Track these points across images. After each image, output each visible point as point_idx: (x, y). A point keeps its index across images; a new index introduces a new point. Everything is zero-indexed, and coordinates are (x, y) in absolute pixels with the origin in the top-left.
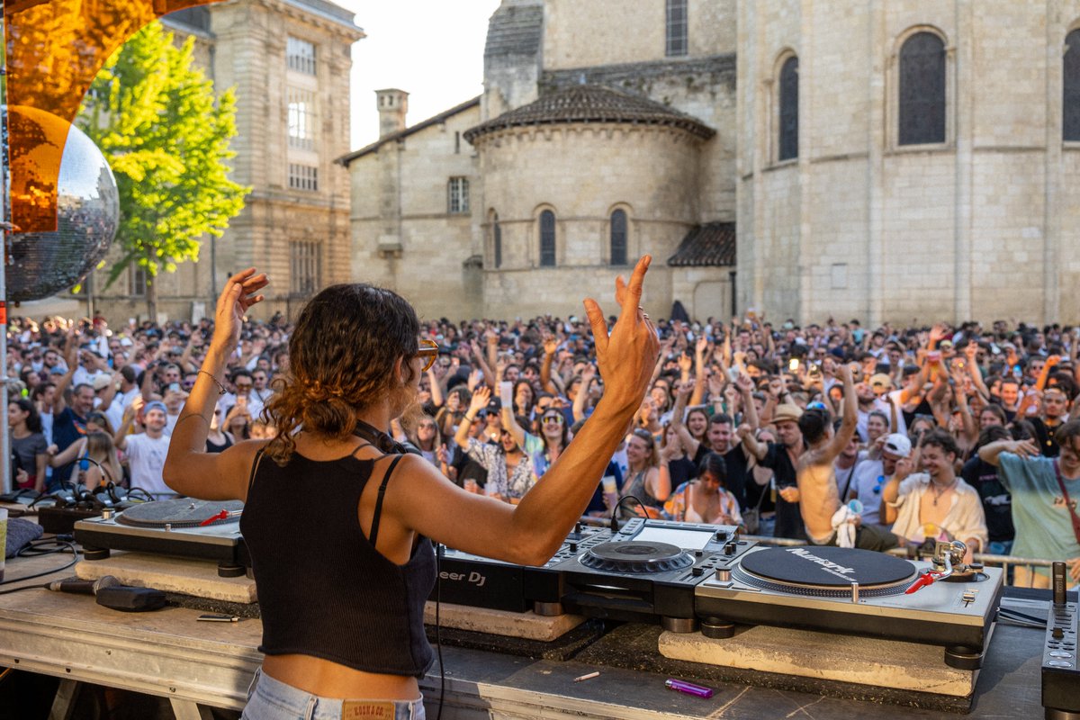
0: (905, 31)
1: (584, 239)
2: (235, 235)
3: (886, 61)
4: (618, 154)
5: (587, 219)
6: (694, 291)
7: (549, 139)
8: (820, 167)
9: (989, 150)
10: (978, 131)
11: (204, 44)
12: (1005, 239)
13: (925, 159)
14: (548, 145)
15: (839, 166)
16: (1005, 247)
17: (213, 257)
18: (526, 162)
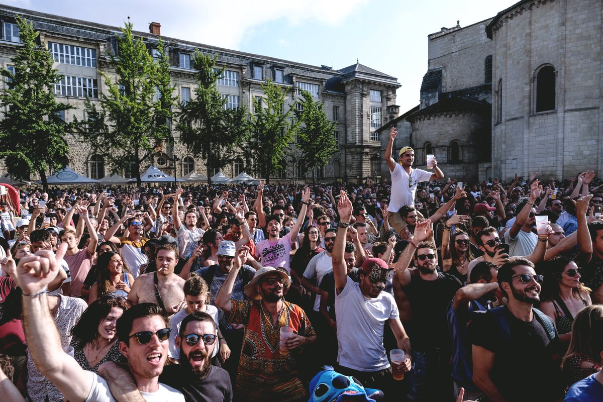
0: (539, 67)
1: (441, 154)
2: (352, 157)
3: (531, 80)
4: (454, 122)
5: (441, 147)
6: (486, 171)
7: (429, 119)
8: (508, 123)
9: (572, 110)
10: (567, 103)
11: (342, 97)
12: (579, 146)
13: (545, 117)
14: (429, 121)
15: (515, 122)
16: (579, 149)
17: (346, 165)
18: (422, 128)
